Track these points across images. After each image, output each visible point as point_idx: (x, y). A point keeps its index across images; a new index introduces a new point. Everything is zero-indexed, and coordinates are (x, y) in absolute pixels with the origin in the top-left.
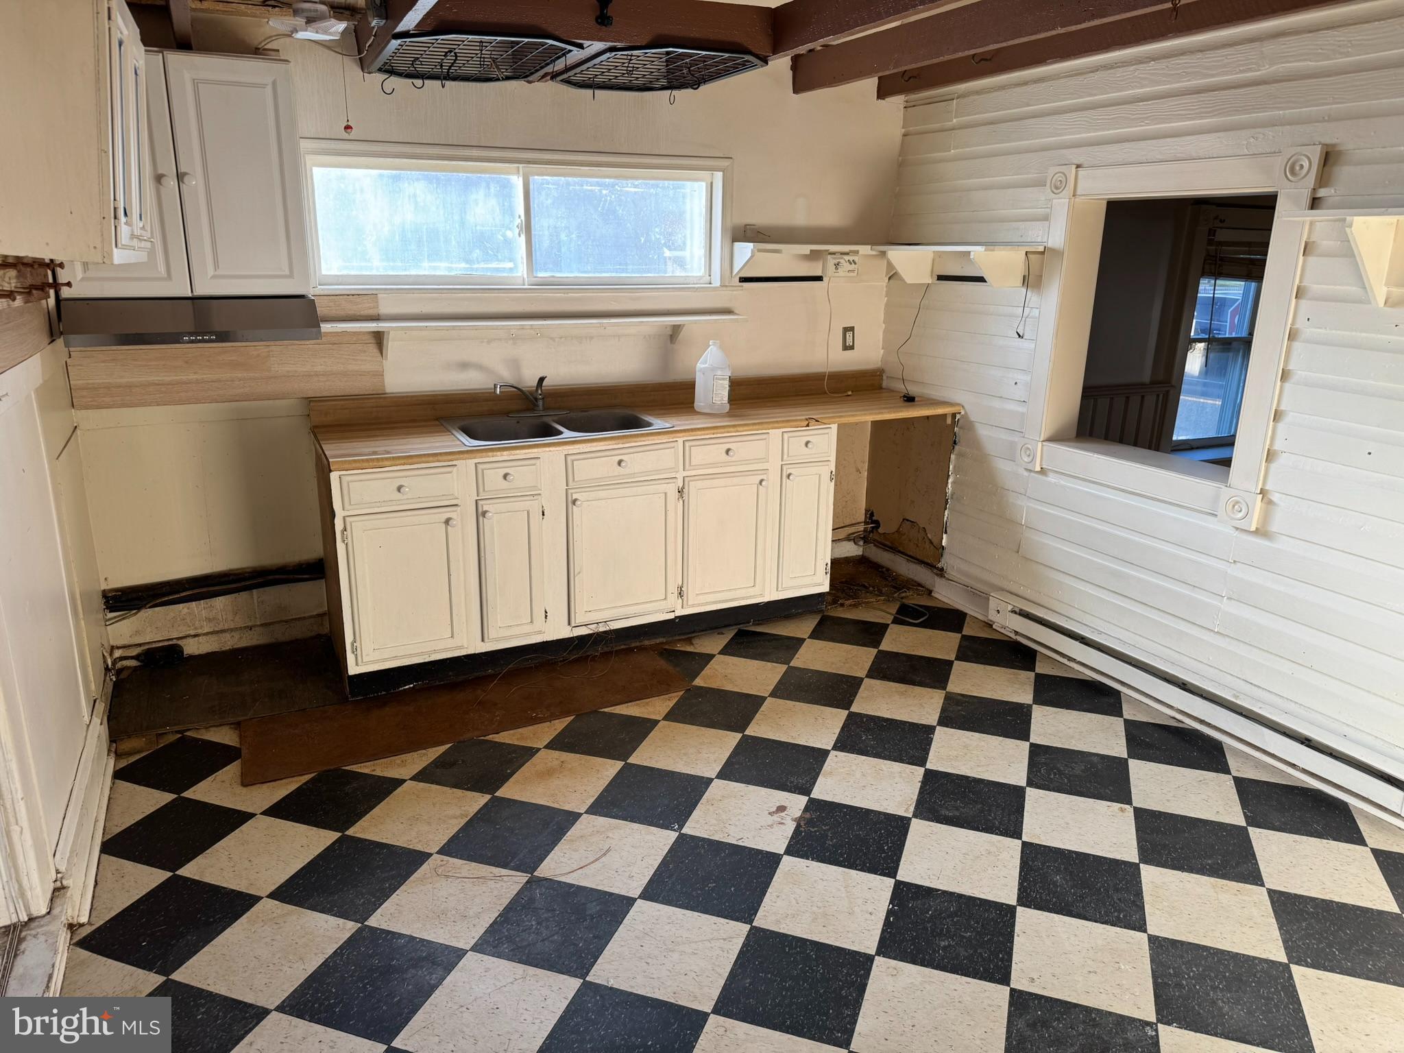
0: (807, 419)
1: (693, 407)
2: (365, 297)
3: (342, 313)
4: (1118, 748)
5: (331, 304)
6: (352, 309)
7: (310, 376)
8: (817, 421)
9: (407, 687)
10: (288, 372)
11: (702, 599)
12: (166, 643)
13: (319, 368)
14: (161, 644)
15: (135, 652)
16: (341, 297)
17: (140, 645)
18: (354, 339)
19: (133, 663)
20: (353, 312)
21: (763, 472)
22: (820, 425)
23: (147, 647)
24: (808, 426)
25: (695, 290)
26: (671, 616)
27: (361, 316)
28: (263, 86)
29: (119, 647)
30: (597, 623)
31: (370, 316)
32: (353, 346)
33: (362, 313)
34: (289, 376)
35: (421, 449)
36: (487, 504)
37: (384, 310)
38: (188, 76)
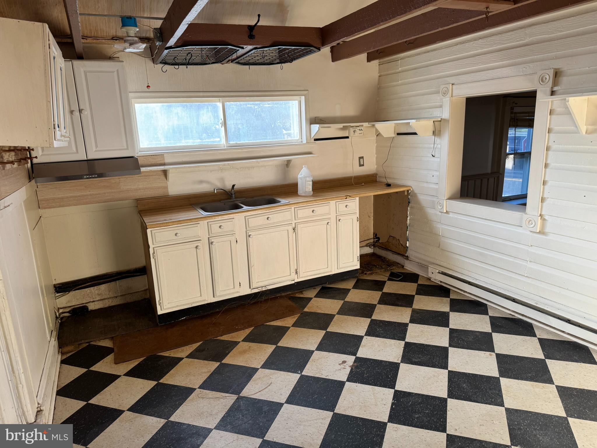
0: (346, 196)
1: (298, 194)
2: (159, 156)
3: (149, 163)
4: (487, 329)
5: (145, 160)
6: (153, 161)
7: (137, 190)
8: (350, 196)
9: (183, 318)
11: (306, 274)
12: (81, 305)
13: (141, 187)
14: (79, 306)
15: (68, 310)
16: (149, 157)
17: (70, 307)
18: (155, 174)
19: (67, 314)
21: (328, 219)
22: (351, 198)
23: (73, 307)
24: (346, 198)
25: (295, 145)
26: (293, 282)
27: (157, 164)
28: (113, 72)
29: (61, 308)
30: (262, 287)
31: (162, 164)
32: (155, 176)
33: (158, 162)
34: (129, 190)
35: (184, 217)
36: (213, 239)
37: (167, 160)
38: (82, 70)
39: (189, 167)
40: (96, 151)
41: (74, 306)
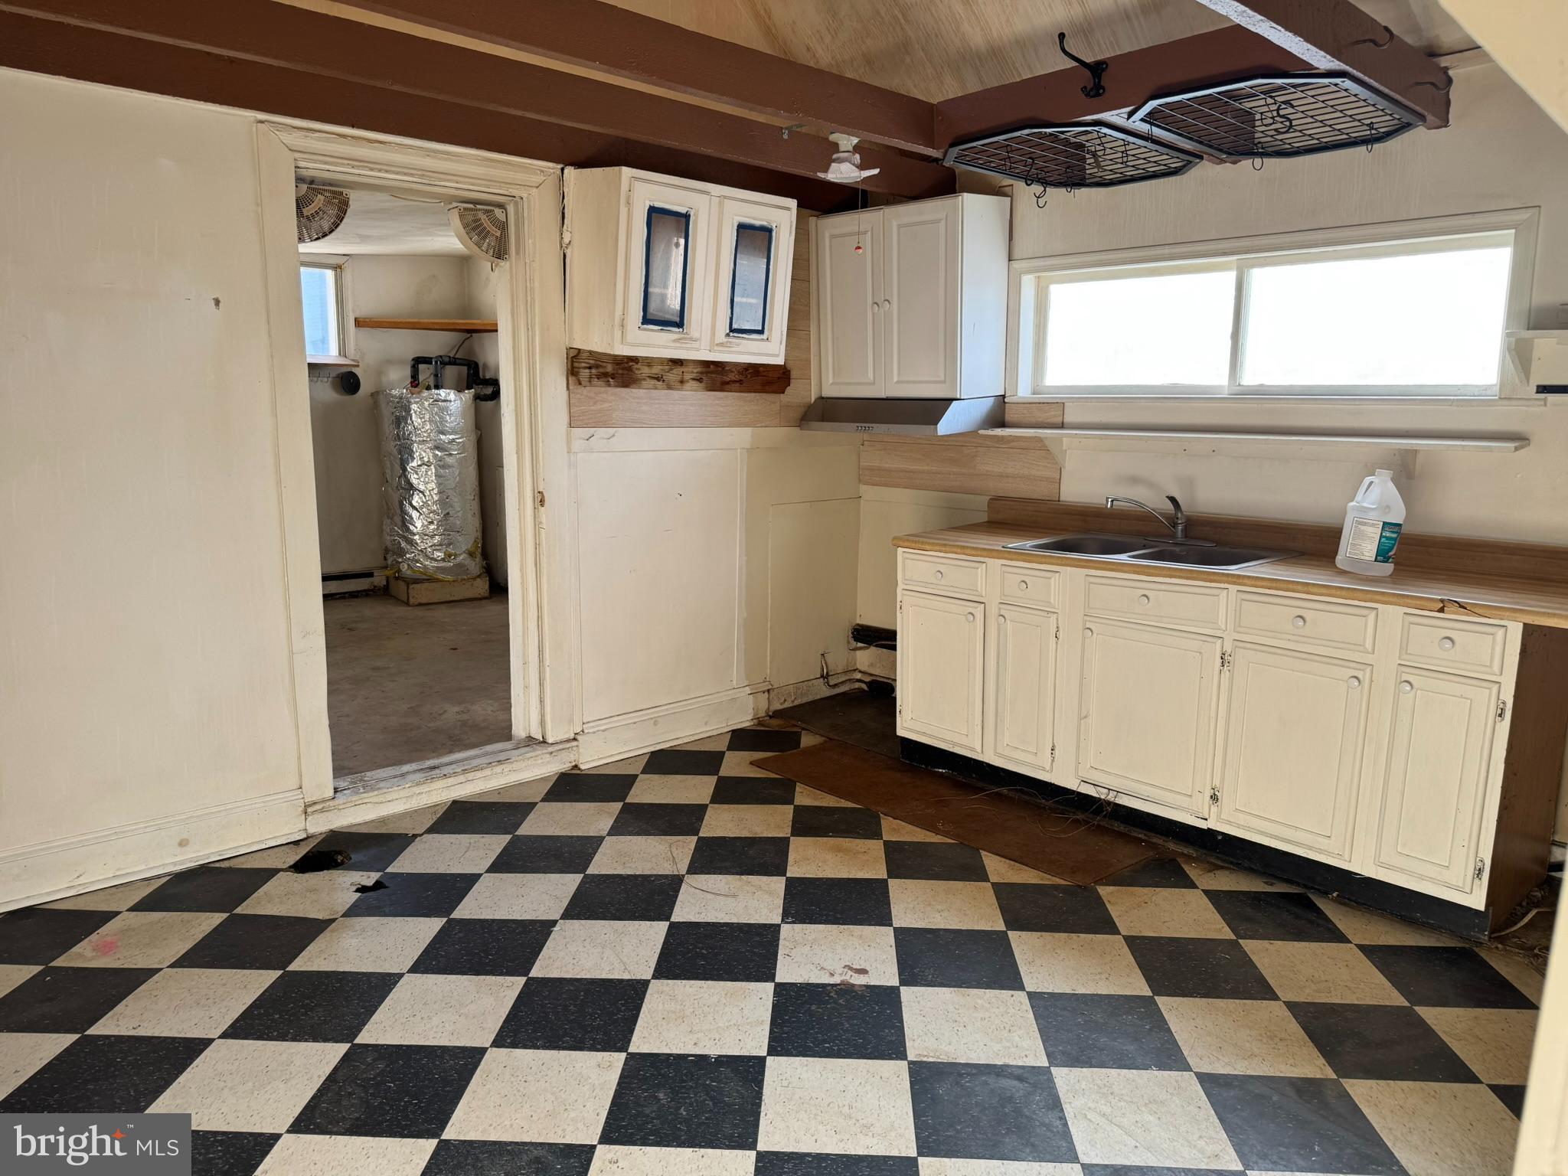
0: (1442, 601)
1: (1335, 562)
2: (1054, 406)
3: (1033, 420)
5: (1025, 412)
6: (1041, 417)
7: (1002, 476)
8: (1462, 607)
9: (940, 770)
10: (987, 471)
11: (1242, 819)
12: (885, 680)
13: (1010, 470)
14: (882, 680)
15: (868, 679)
16: (1034, 405)
17: (871, 675)
18: (1039, 445)
19: (864, 686)
20: (1040, 420)
21: (1359, 666)
22: (1467, 615)
23: (874, 678)
24: (1441, 610)
25: (1450, 403)
26: (1203, 825)
27: (1048, 423)
28: (938, 221)
29: (860, 672)
30: (1109, 789)
31: (1055, 424)
32: (1038, 452)
33: (1049, 420)
34: (989, 473)
35: (986, 544)
36: (1005, 610)
37: (1069, 418)
38: (895, 224)
39: (1085, 437)
40: (898, 382)
41: (876, 676)
